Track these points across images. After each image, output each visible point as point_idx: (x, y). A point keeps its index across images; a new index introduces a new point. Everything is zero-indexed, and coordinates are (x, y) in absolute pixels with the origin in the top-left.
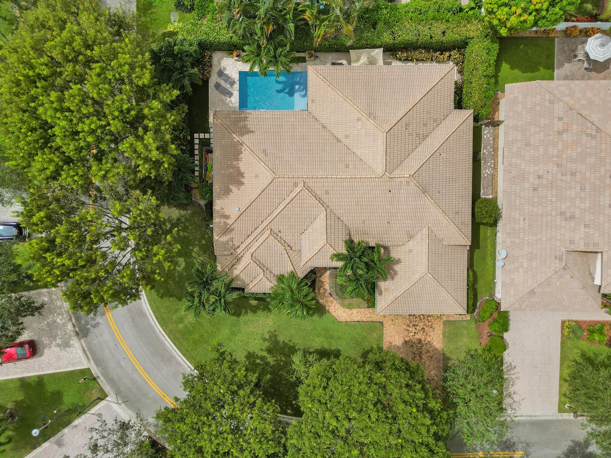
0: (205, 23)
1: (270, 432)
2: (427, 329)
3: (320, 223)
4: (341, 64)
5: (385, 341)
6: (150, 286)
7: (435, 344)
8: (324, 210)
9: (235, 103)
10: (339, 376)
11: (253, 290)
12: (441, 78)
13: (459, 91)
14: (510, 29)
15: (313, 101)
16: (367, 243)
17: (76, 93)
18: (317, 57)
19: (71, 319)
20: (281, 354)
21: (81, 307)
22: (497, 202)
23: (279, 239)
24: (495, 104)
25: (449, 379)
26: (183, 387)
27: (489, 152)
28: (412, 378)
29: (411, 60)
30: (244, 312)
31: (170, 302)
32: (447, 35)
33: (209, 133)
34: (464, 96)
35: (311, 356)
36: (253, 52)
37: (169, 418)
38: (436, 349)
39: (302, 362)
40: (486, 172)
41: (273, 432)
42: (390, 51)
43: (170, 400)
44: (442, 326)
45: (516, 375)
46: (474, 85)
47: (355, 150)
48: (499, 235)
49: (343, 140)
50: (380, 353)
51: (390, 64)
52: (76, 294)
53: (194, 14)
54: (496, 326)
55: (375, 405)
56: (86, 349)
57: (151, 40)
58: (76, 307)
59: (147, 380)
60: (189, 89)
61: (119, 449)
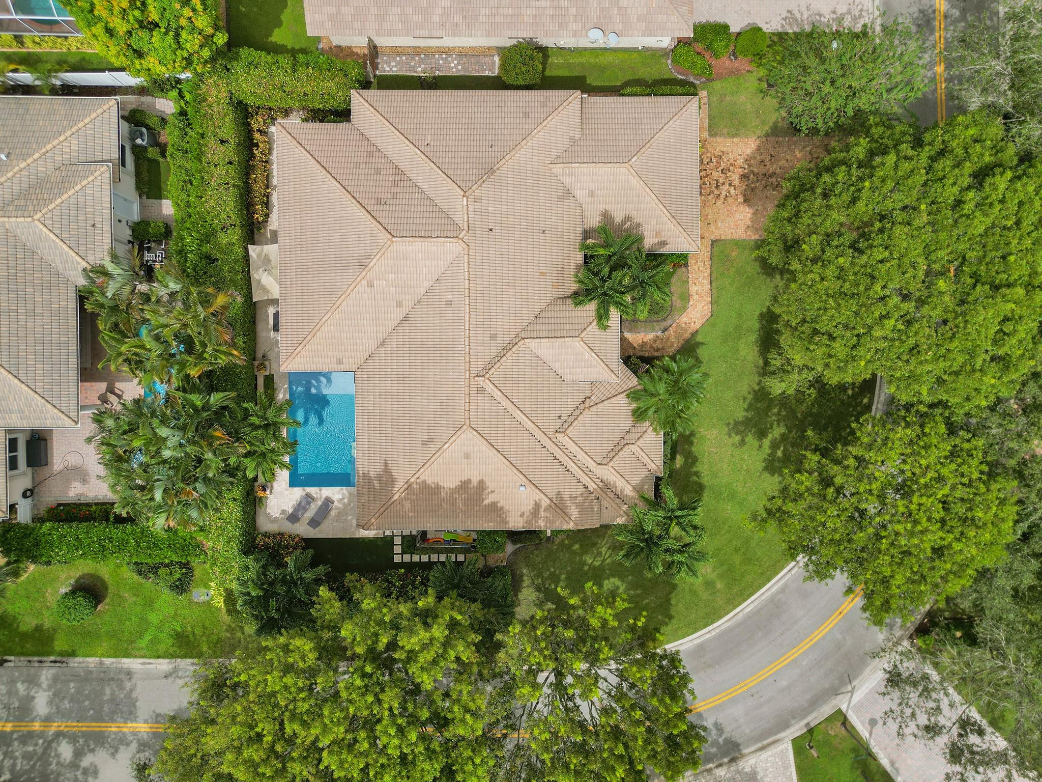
0: (210, 544)
1: (908, 431)
2: (723, 165)
3: (544, 349)
4: (276, 315)
5: (744, 237)
6: (658, 635)
7: (749, 151)
8: (522, 342)
9: (343, 494)
10: (809, 315)
11: (659, 461)
12: (298, 146)
13: (318, 115)
14: (216, 28)
15: (340, 362)
16: (578, 268)
17: (336, 758)
18: (264, 356)
19: (709, 771)
20: (767, 415)
21: (694, 752)
22: (505, 48)
23: (573, 418)
24: (341, 52)
25: (813, 125)
26: (828, 580)
27: (420, 63)
28: (812, 189)
29: (268, 197)
30: (695, 478)
31: (678, 605)
32: (225, 137)
33: (392, 537)
34: (328, 107)
35: (773, 362)
36: (258, 464)
37: (882, 605)
38: (759, 148)
39: (784, 378)
40: (455, 67)
41: (908, 425)
42: (252, 232)
43: (846, 603)
44: (719, 139)
45: (804, 9)
46: (308, 89)
47: (422, 291)
48: (562, 43)
49: (405, 310)
50: (769, 243)
51: (275, 233)
52: (672, 759)
53: (195, 562)
54: (719, 45)
55: (861, 252)
56: (759, 745)
57: (239, 634)
58: (692, 761)
59: (812, 643)
60: (321, 569)
61: (934, 689)
